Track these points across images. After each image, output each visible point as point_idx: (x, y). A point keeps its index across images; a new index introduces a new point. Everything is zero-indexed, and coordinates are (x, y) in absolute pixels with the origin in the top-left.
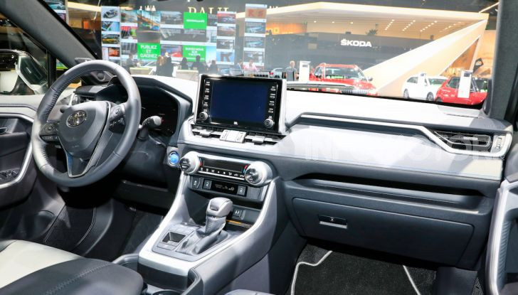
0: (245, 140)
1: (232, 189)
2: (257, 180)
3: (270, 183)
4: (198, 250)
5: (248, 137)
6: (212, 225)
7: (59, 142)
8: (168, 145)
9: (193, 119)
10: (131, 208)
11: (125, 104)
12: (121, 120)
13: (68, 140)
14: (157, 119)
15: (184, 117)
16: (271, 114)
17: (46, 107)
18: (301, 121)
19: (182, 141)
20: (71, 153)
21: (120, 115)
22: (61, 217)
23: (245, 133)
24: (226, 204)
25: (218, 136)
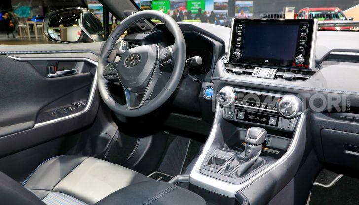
0: (276, 77)
1: (264, 119)
2: (290, 113)
3: (301, 115)
4: (239, 174)
5: (279, 74)
6: (250, 152)
7: (118, 80)
8: (203, 81)
9: (226, 59)
10: (165, 132)
11: (173, 46)
12: (170, 61)
13: (125, 77)
14: (198, 59)
15: (218, 57)
16: (301, 52)
17: (106, 51)
18: (330, 57)
19: (217, 78)
20: (129, 89)
21: (169, 57)
22: (116, 139)
23: (275, 70)
24: (263, 133)
25: (250, 73)
